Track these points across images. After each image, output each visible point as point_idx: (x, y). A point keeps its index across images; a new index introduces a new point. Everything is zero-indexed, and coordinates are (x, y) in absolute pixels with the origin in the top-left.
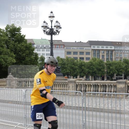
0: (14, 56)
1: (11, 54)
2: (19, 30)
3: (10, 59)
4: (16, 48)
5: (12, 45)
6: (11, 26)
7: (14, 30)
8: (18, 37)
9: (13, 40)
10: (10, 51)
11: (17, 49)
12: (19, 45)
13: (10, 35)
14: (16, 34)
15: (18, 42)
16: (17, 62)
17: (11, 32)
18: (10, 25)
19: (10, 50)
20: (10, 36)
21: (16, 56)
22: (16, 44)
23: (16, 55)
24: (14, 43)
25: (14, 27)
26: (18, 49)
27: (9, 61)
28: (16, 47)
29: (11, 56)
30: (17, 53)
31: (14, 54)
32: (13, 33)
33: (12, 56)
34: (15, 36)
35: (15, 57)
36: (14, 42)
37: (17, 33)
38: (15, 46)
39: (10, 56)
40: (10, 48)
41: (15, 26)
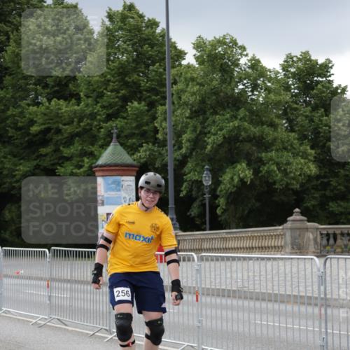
0: (311, 155)
1: (301, 148)
2: (325, 69)
3: (297, 164)
4: (316, 129)
5: (304, 118)
6: (300, 60)
7: (311, 71)
8: (324, 92)
9: (308, 104)
10: (298, 139)
11: (319, 133)
12: (325, 118)
13: (298, 88)
14: (318, 82)
15: (323, 110)
16: (322, 174)
17: (299, 79)
18: (296, 57)
19: (299, 134)
20: (296, 91)
21: (319, 154)
22: (316, 115)
23: (319, 151)
24: (311, 112)
25: (310, 60)
26: (325, 130)
27: (296, 170)
28: (318, 125)
29: (301, 154)
30: (321, 144)
31: (312, 148)
32: (305, 82)
33: (305, 155)
34: (313, 89)
35: (315, 157)
36: (309, 108)
37: (321, 79)
38: (313, 122)
39: (298, 155)
40: (297, 129)
41: (313, 58)
